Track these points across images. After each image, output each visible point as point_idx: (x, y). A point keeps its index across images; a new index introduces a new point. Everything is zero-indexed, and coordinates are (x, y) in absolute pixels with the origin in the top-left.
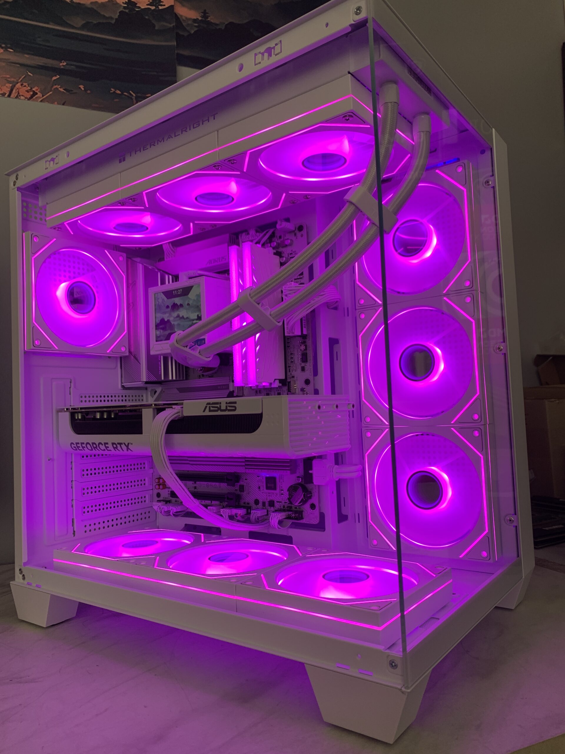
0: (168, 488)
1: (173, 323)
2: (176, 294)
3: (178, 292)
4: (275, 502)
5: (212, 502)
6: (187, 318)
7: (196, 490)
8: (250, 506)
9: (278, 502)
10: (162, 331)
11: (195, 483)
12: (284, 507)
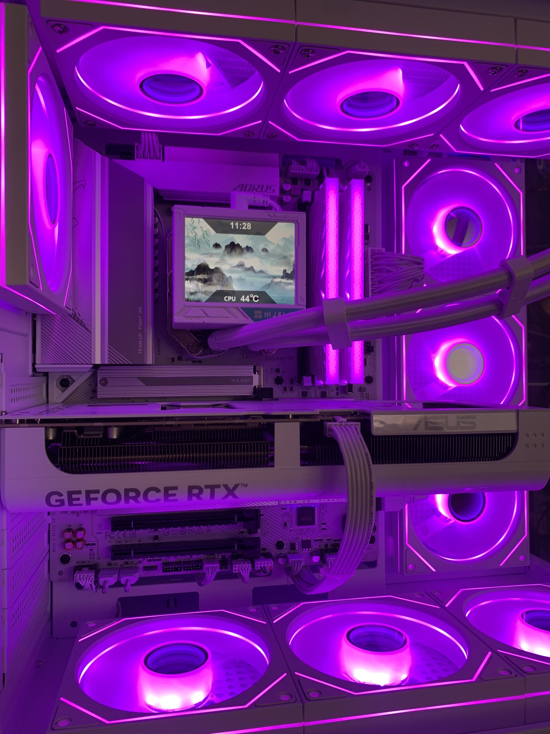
0: (88, 545)
1: (227, 275)
2: (237, 228)
3: (242, 226)
4: (312, 541)
5: (191, 557)
6: (261, 272)
7: (156, 541)
8: (267, 552)
9: (316, 540)
10: (200, 284)
11: (156, 530)
12: (326, 545)
